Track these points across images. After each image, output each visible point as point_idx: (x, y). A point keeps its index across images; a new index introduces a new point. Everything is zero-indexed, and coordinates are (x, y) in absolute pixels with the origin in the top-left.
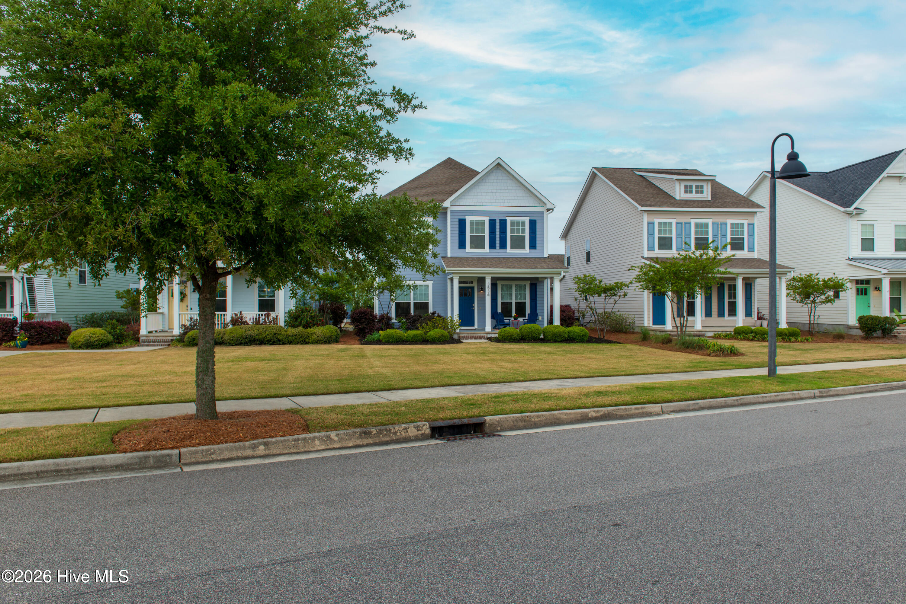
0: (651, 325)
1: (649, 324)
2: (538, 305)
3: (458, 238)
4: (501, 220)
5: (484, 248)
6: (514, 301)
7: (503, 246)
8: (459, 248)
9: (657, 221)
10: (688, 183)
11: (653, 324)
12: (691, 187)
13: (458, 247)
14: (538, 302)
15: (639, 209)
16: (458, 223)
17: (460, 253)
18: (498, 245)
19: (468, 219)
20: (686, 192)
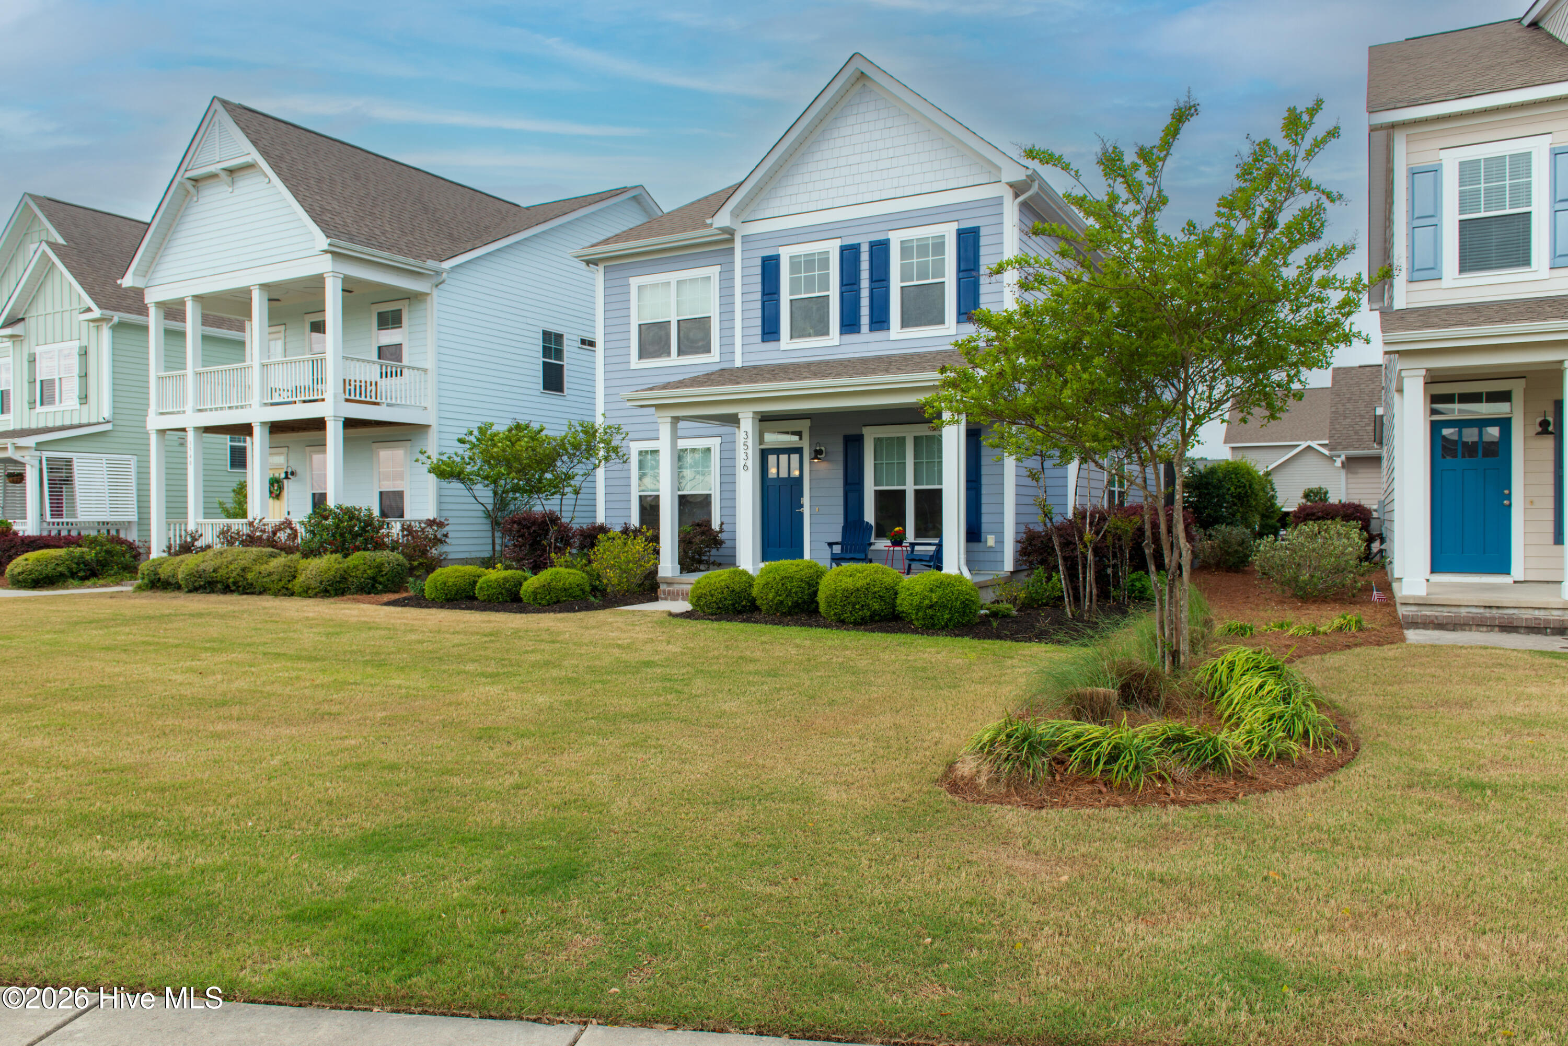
3: (759, 313)
4: (872, 245)
5: (828, 333)
6: (910, 488)
7: (880, 321)
8: (763, 341)
9: (1453, 160)
11: (1437, 574)
13: (759, 338)
14: (984, 491)
16: (759, 270)
17: (768, 354)
18: (865, 320)
19: (785, 254)
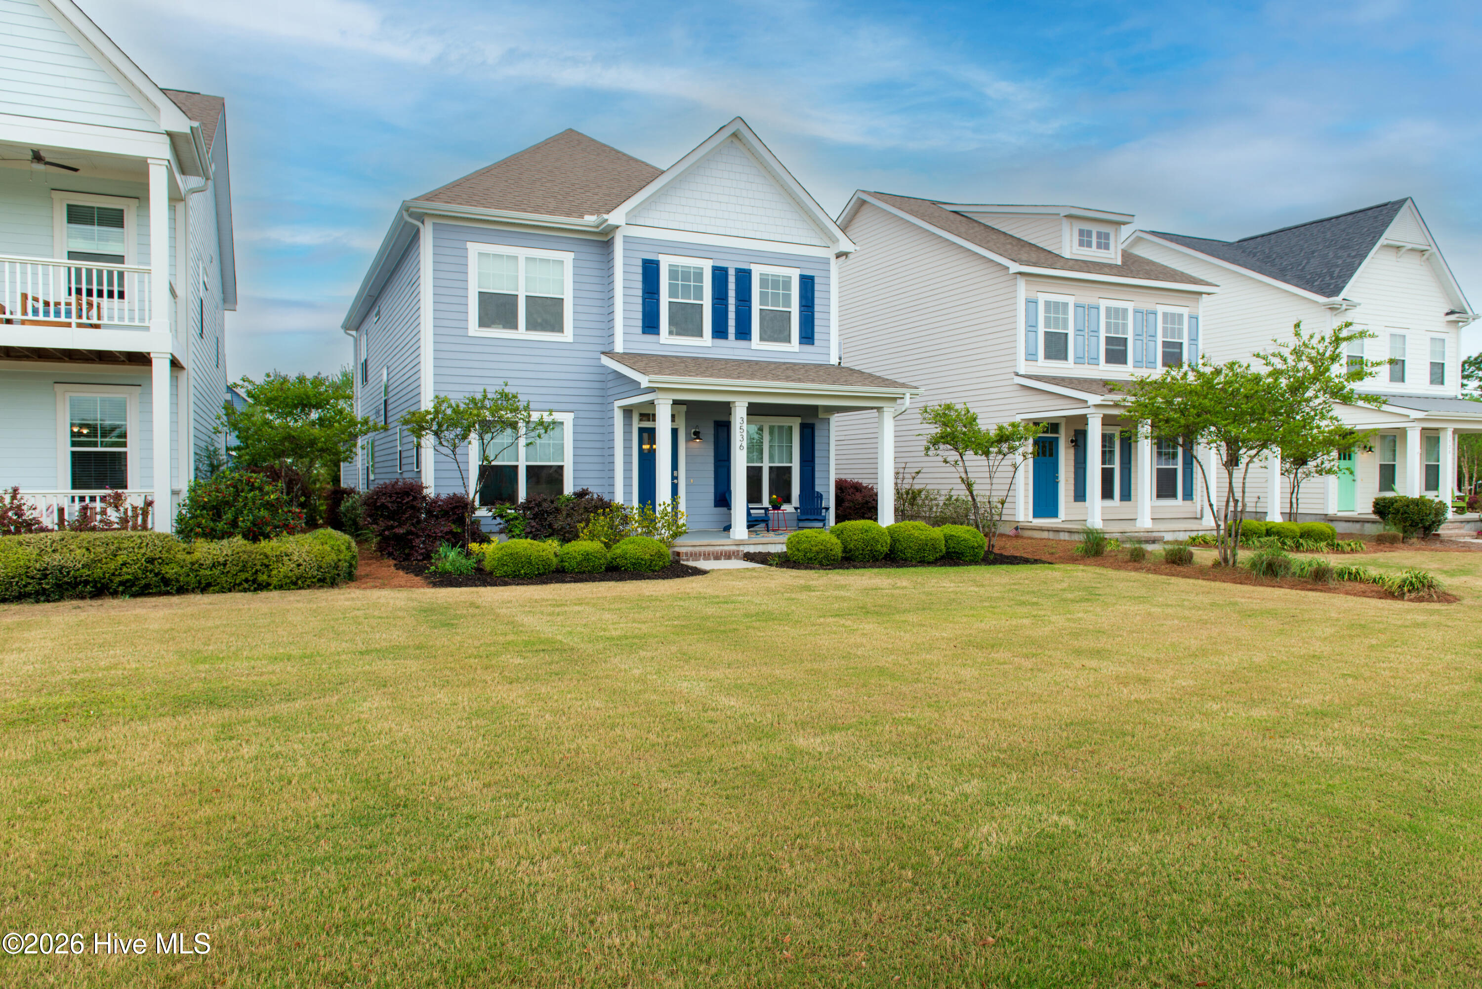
0: (1030, 518)
1: (1026, 515)
2: (817, 475)
3: (640, 308)
5: (701, 336)
6: (766, 465)
7: (744, 333)
8: (644, 333)
9: (1042, 298)
10: (1086, 226)
11: (1035, 516)
12: (1089, 234)
13: (640, 330)
14: (817, 468)
15: (1012, 271)
16: (640, 270)
17: (647, 345)
18: (732, 330)
19: (664, 261)
20: (1081, 244)
